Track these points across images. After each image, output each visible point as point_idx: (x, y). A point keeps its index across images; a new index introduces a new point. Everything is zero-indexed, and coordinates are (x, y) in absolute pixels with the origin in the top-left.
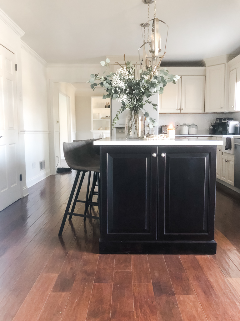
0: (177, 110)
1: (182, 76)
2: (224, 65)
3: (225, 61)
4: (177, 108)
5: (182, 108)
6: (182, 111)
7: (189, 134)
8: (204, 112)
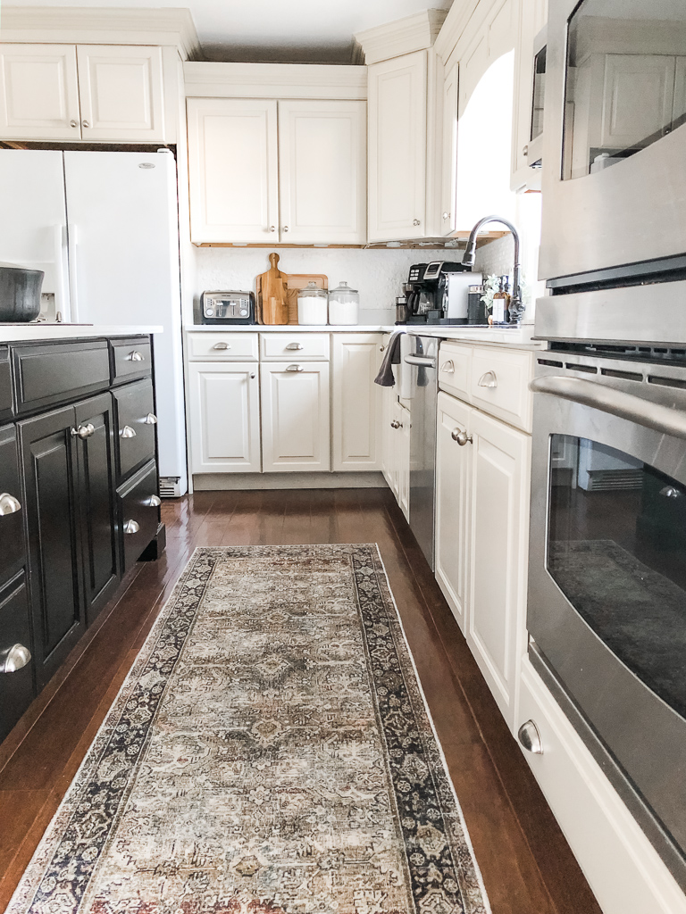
0: (266, 230)
1: (281, 103)
2: (422, 55)
3: (425, 40)
4: (264, 224)
5: (283, 225)
6: (286, 239)
7: (328, 324)
8: (365, 243)
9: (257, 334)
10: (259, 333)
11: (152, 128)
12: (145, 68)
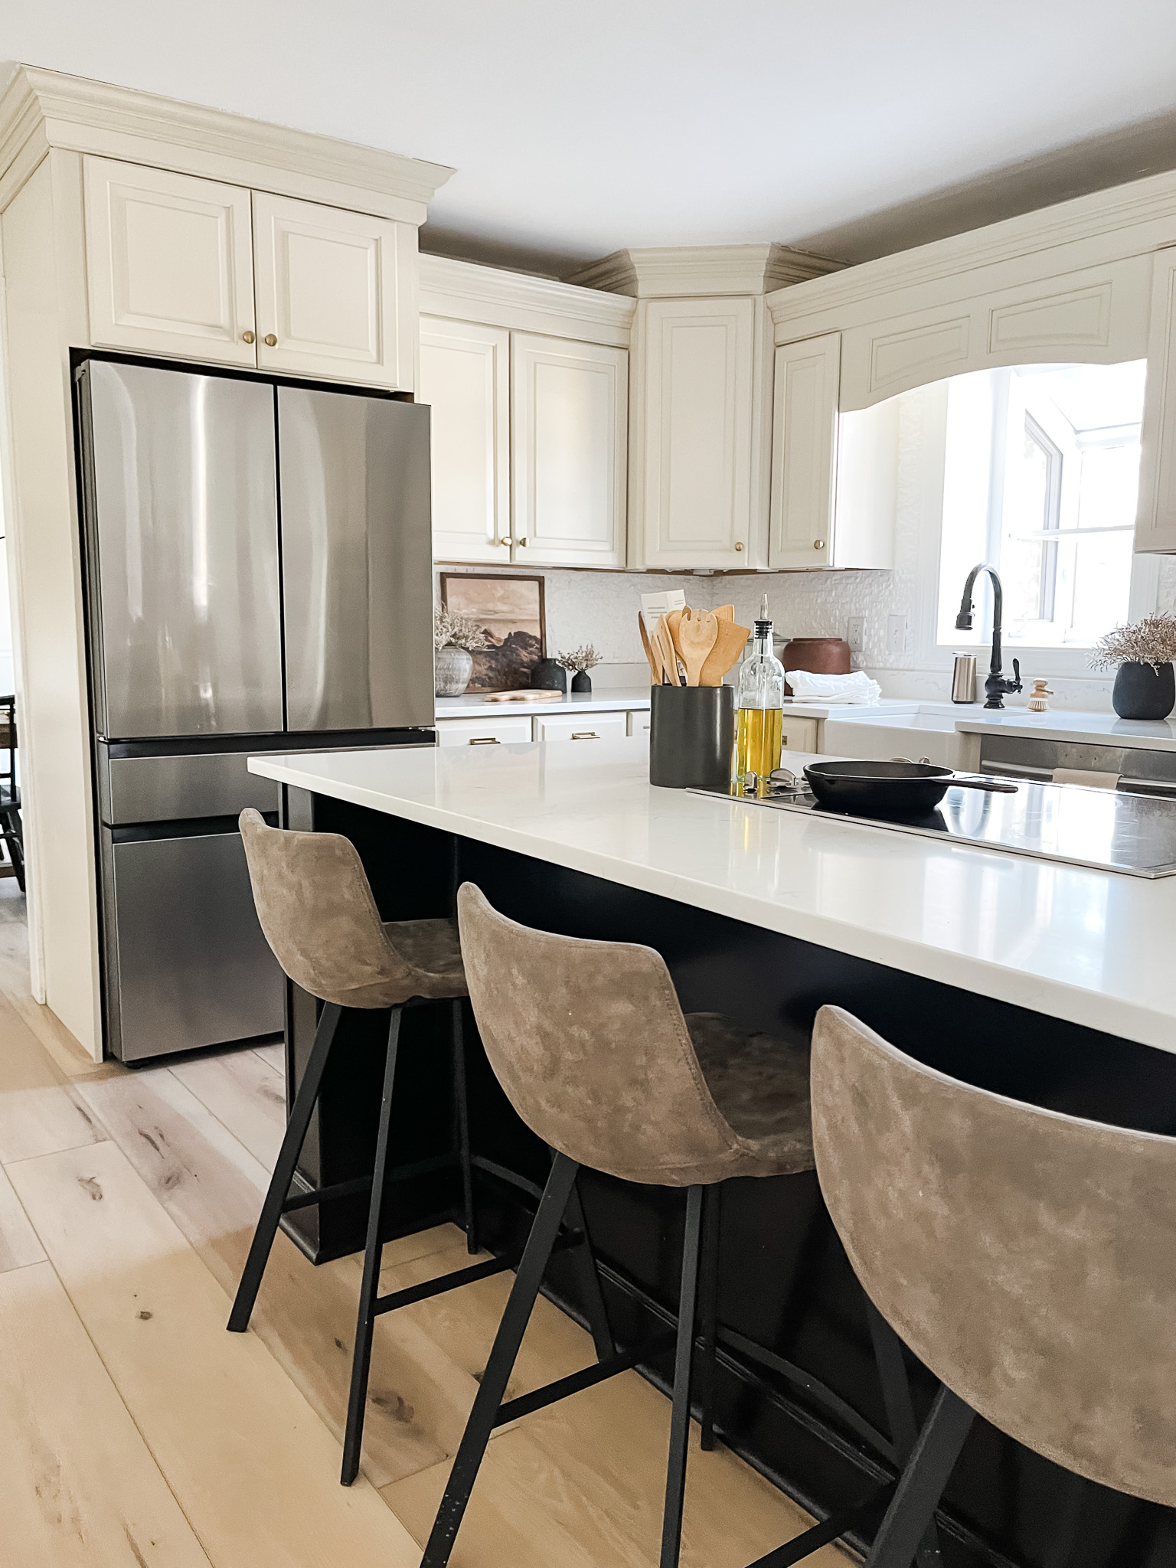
0: (492, 543)
1: (516, 336)
2: (748, 302)
4: (490, 533)
5: (518, 535)
6: (522, 557)
8: (621, 565)
9: (530, 718)
10: (533, 716)
11: (379, 360)
12: (371, 252)
